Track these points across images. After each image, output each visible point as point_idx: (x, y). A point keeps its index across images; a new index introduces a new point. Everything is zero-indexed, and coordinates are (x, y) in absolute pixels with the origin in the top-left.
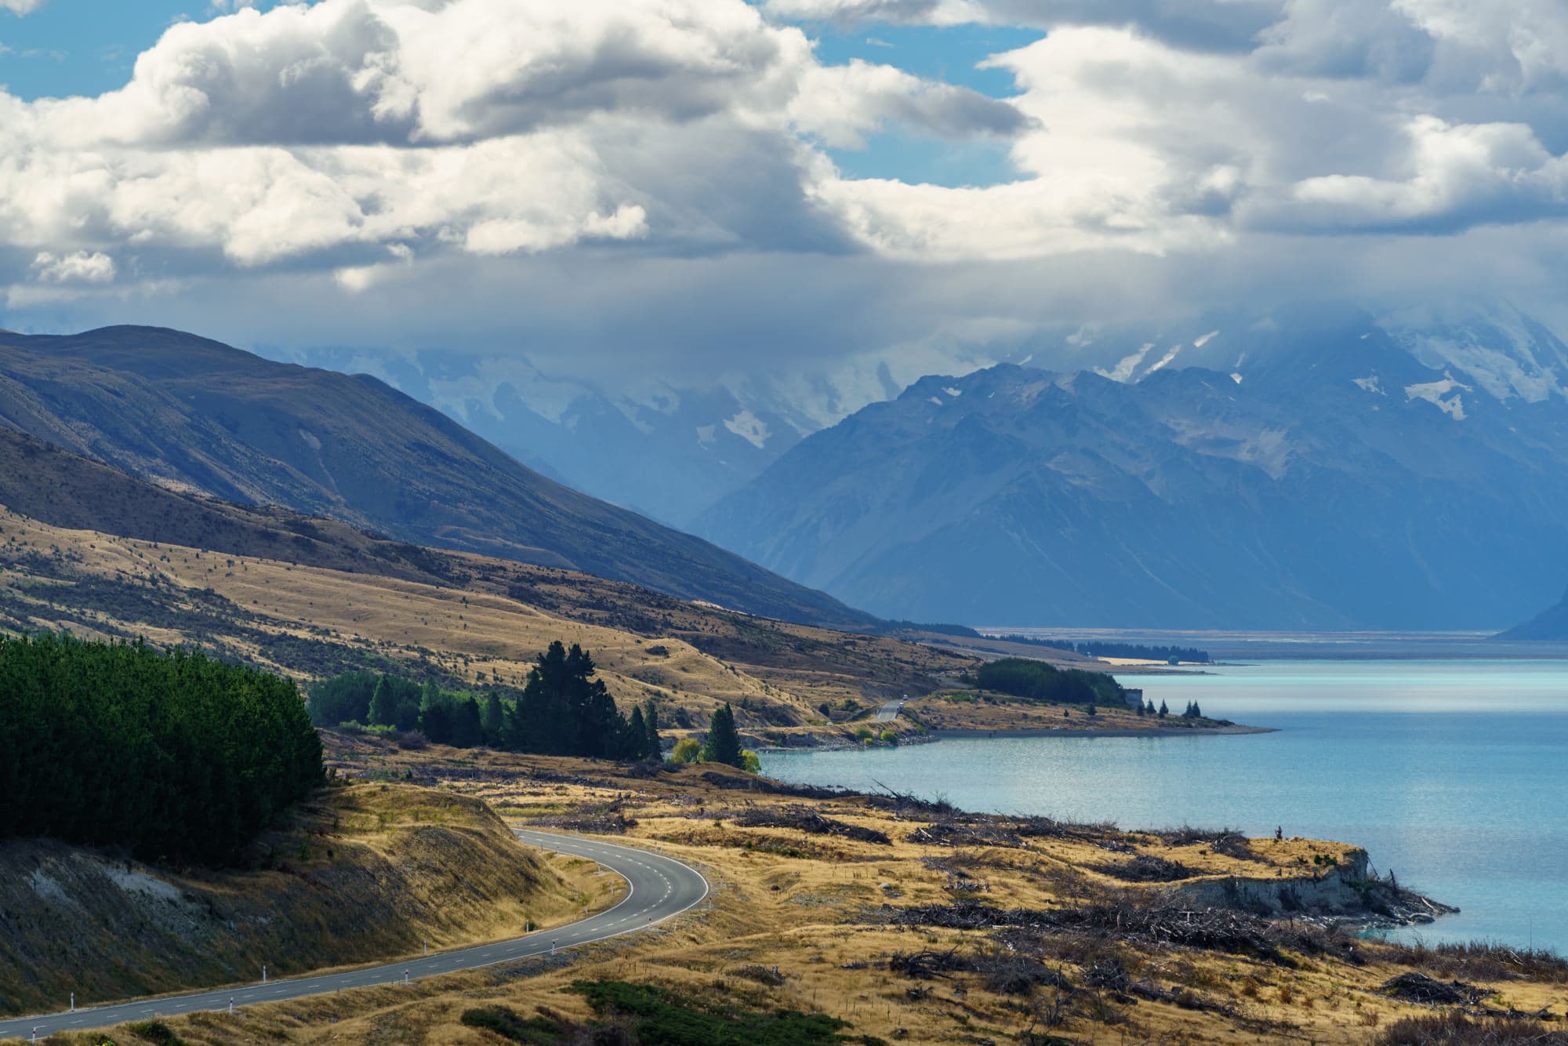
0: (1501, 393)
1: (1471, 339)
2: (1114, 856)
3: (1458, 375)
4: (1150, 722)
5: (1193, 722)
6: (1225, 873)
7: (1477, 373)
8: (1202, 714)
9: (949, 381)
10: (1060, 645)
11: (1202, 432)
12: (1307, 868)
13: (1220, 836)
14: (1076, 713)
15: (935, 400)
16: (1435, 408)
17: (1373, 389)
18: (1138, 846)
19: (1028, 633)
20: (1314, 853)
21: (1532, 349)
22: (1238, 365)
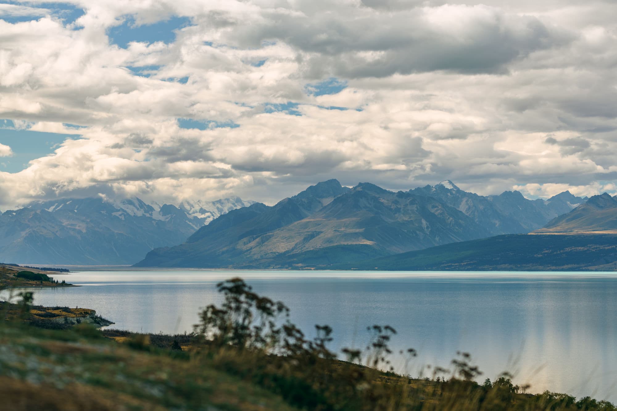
0: (132, 214)
1: (126, 203)
2: (41, 312)
3: (123, 210)
4: (54, 284)
5: (64, 284)
6: (65, 316)
7: (127, 210)
8: (66, 283)
9: (13, 211)
10: (37, 268)
11: (68, 223)
12: (83, 314)
13: (64, 308)
14: (38, 282)
15: (10, 215)
16: (118, 218)
17: (105, 213)
18: (47, 310)
19: (30, 265)
20: (84, 311)
21: (139, 205)
22: (76, 208)
